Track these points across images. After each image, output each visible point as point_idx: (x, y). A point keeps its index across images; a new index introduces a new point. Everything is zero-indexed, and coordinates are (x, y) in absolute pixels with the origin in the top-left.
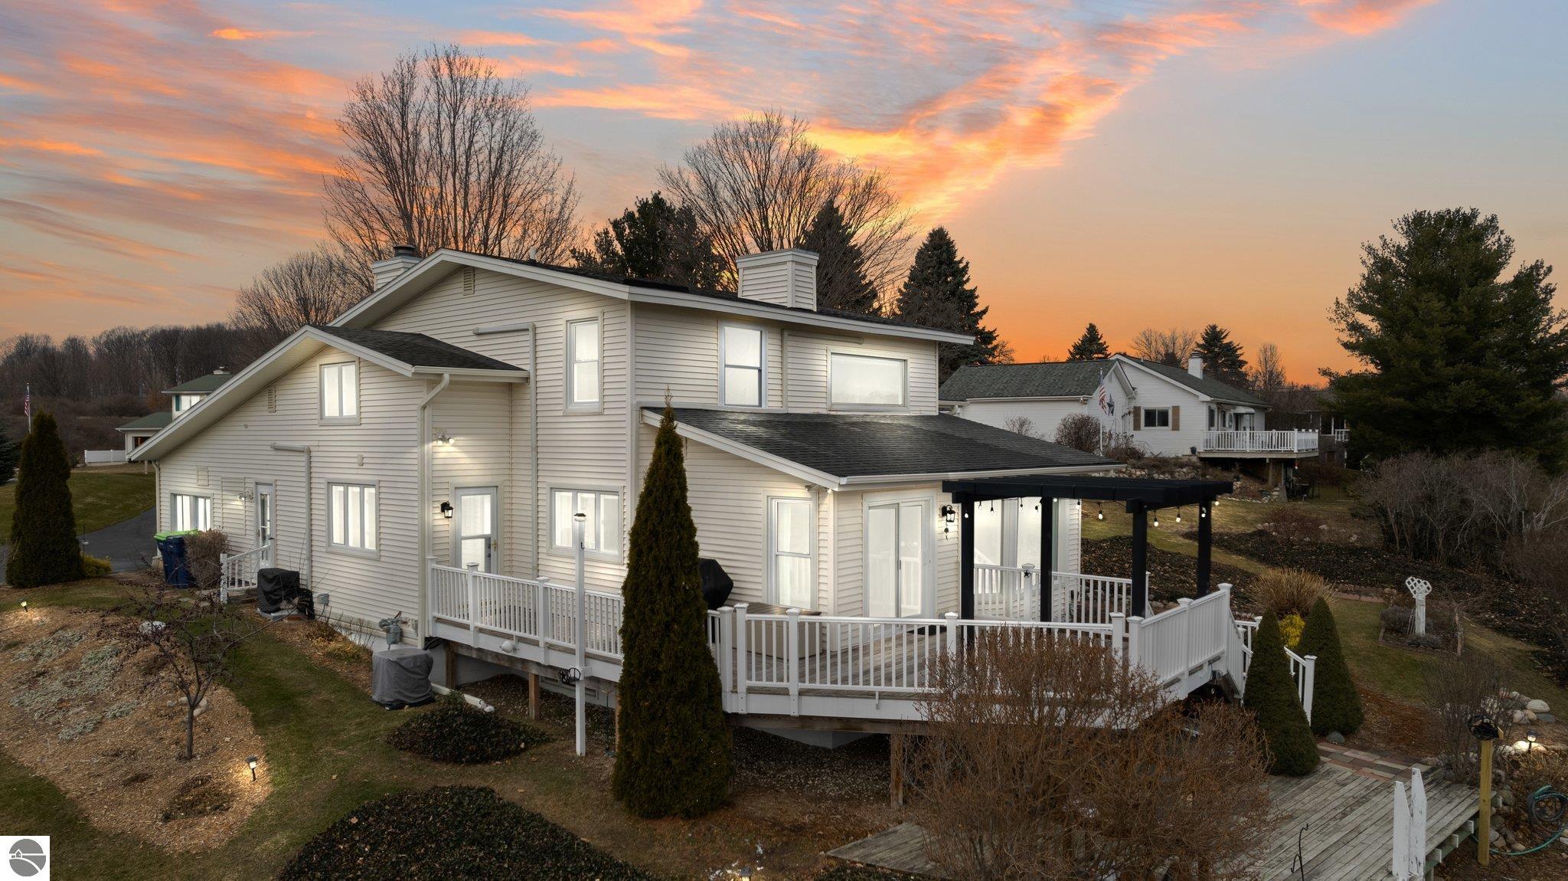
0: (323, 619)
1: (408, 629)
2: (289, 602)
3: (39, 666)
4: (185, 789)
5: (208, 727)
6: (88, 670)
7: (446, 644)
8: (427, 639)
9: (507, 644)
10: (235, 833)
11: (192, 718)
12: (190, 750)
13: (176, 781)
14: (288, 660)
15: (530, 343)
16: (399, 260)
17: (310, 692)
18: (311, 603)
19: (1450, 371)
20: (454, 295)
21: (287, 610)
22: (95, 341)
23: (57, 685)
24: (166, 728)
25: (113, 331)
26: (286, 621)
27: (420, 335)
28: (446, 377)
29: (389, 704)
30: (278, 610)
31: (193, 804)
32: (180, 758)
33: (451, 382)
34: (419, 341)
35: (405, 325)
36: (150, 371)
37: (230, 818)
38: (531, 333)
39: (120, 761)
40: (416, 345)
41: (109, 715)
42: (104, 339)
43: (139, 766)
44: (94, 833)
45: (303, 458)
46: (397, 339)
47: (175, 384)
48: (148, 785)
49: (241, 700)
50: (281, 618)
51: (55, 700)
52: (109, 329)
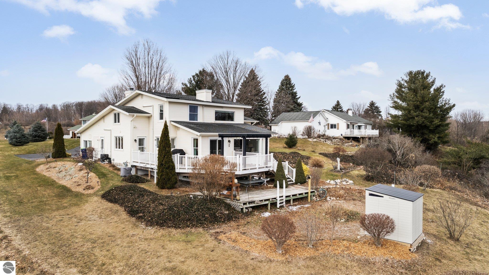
0: (113, 164)
1: (128, 164)
2: (107, 160)
3: (60, 170)
4: (87, 186)
5: (91, 179)
6: (69, 171)
7: (135, 166)
8: (131, 165)
9: (144, 165)
10: (95, 192)
11: (88, 177)
12: (88, 181)
13: (85, 185)
14: (105, 170)
15: (152, 109)
16: (130, 91)
17: (109, 174)
18: (111, 161)
19: (415, 114)
20: (139, 99)
21: (106, 162)
22: (60, 106)
23: (64, 173)
24: (83, 179)
25: (65, 102)
26: (106, 164)
27: (133, 107)
28: (135, 115)
29: (123, 176)
30: (104, 162)
31: (88, 188)
32: (86, 183)
33: (136, 116)
34: (132, 108)
35: (130, 105)
36: (75, 114)
37: (94, 190)
38: (152, 107)
39: (75, 183)
40: (131, 109)
41: (74, 177)
42: (63, 105)
43: (79, 184)
44: (73, 191)
45: (110, 131)
46: (128, 108)
47: (82, 118)
48: (80, 186)
49: (97, 175)
50: (105, 163)
51: (64, 175)
52: (64, 102)
